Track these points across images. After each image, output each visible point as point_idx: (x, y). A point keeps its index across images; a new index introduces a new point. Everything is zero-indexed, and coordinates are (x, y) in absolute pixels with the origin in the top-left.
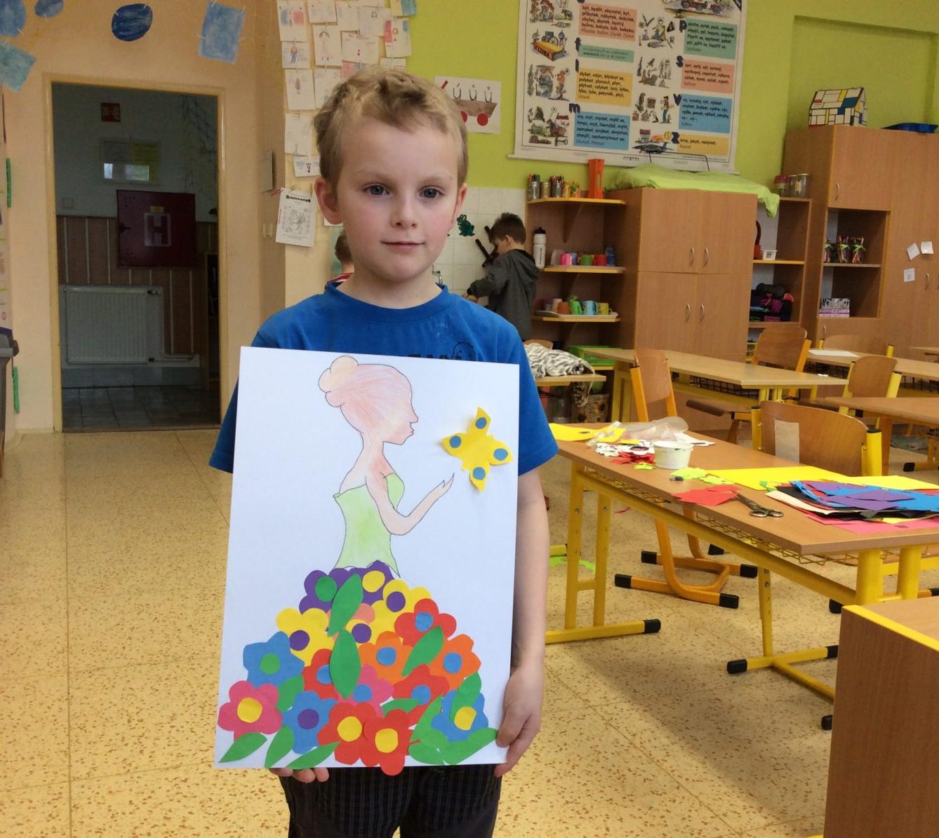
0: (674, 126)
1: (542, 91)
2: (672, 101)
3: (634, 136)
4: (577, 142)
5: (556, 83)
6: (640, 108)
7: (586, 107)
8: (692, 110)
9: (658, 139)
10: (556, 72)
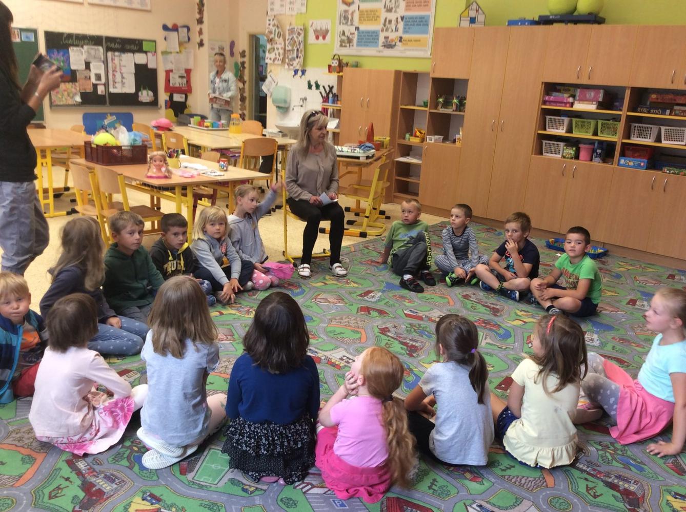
0: (400, 33)
1: (344, 22)
2: (399, 19)
3: (381, 40)
4: (358, 45)
5: (350, 17)
6: (385, 25)
7: (362, 28)
8: (409, 23)
9: (392, 41)
10: (350, 12)
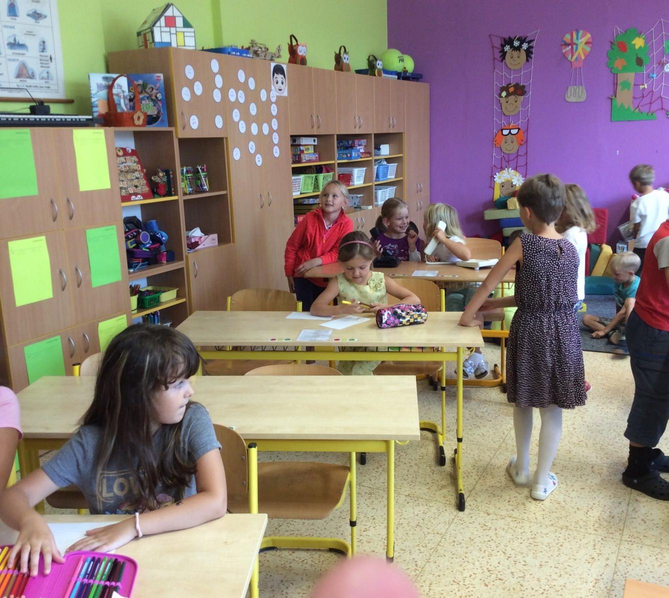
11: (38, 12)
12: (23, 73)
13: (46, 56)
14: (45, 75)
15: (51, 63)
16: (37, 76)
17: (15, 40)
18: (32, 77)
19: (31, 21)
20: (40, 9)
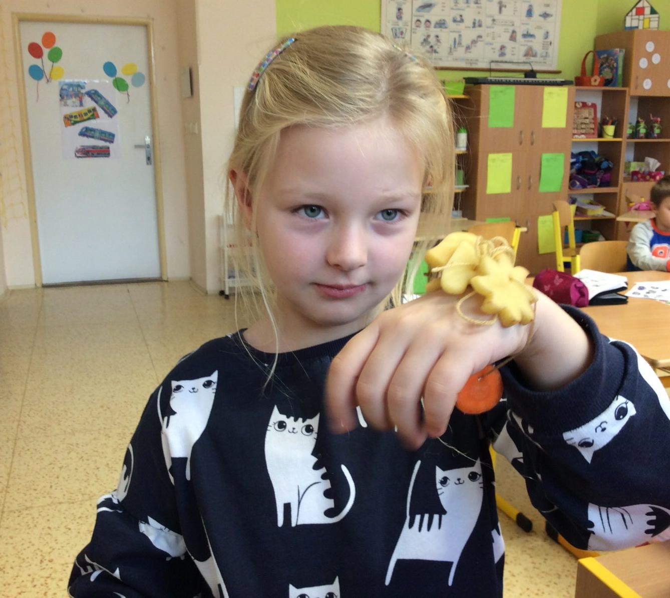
11: (547, 13)
12: (529, 53)
13: (547, 42)
14: (544, 54)
15: (550, 46)
16: (538, 55)
17: (528, 32)
18: (535, 56)
19: (542, 19)
20: (548, 11)
